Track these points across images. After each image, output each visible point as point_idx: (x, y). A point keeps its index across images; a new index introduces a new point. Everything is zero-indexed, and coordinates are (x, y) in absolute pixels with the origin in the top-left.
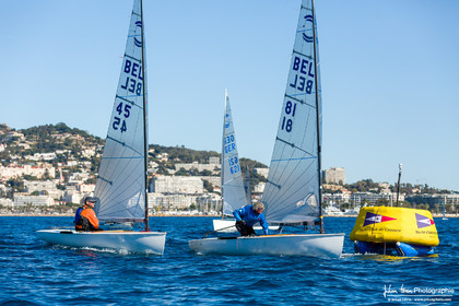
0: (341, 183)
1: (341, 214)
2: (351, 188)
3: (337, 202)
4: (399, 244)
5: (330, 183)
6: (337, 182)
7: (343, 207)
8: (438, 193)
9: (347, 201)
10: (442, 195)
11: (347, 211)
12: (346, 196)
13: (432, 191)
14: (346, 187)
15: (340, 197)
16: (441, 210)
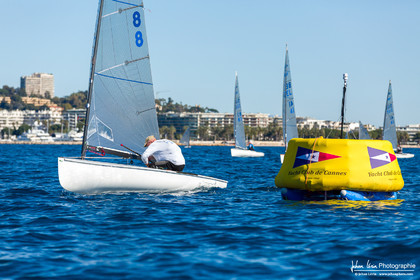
0: (47, 96)
1: (50, 140)
2: (62, 102)
3: (44, 123)
4: (345, 192)
5: (33, 96)
6: (42, 93)
7: (53, 129)
8: (187, 110)
9: (58, 122)
10: (194, 114)
11: (58, 136)
12: (55, 114)
13: (178, 108)
14: (55, 101)
15: (48, 116)
16: (193, 134)
